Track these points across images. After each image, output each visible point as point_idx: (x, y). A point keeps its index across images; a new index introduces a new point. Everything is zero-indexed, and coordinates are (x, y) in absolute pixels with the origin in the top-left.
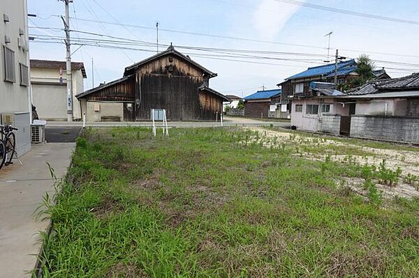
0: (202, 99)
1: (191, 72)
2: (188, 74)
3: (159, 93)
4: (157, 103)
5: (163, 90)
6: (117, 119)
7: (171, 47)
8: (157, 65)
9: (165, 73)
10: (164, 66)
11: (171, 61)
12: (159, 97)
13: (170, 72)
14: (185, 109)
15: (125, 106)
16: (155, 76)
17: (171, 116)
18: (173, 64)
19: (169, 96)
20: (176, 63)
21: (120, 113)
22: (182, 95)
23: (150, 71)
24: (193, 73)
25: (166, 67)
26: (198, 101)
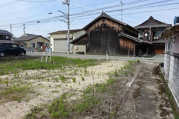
0: (121, 42)
1: (115, 26)
2: (113, 27)
5: (99, 38)
7: (103, 13)
8: (97, 25)
9: (101, 28)
10: (100, 25)
11: (103, 22)
12: (97, 41)
13: (103, 27)
14: (111, 48)
16: (96, 31)
17: (103, 52)
18: (105, 23)
20: (107, 22)
22: (109, 40)
23: (94, 28)
24: (116, 26)
25: (101, 25)
26: (119, 44)
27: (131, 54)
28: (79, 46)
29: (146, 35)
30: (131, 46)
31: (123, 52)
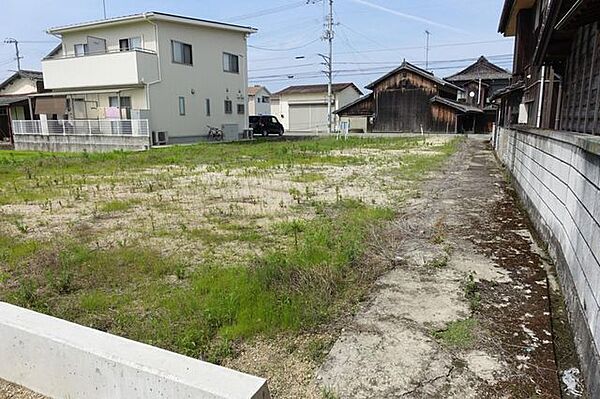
0: (435, 111)
1: (424, 84)
2: (421, 87)
3: (393, 106)
4: (391, 116)
5: (396, 103)
6: (361, 131)
7: (404, 62)
8: (392, 81)
9: (400, 88)
10: (398, 82)
11: (405, 77)
12: (393, 110)
13: (404, 86)
14: (417, 121)
15: (368, 120)
16: (390, 92)
19: (402, 109)
20: (410, 78)
21: (364, 126)
22: (414, 108)
23: (386, 87)
24: (427, 86)
25: (401, 82)
26: (431, 113)
27: (451, 130)
28: (353, 119)
29: (472, 94)
30: (451, 117)
31: (438, 127)
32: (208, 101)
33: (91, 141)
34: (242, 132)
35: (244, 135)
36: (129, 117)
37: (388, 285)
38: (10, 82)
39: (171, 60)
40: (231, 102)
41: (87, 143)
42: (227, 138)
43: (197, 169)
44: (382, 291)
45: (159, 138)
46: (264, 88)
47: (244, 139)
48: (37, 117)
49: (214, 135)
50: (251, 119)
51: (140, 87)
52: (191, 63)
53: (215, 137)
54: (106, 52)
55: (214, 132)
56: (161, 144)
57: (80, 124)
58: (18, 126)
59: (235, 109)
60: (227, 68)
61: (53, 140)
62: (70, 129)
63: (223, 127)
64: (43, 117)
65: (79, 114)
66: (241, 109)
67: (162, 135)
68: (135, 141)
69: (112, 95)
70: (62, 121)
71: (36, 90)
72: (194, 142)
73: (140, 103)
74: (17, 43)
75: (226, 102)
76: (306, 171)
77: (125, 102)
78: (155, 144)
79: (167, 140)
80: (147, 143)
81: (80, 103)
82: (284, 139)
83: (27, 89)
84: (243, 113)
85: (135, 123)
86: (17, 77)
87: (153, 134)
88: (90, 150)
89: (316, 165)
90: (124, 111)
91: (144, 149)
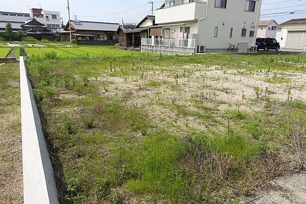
32: (232, 29)
33: (169, 49)
34: (250, 48)
35: (251, 50)
36: (187, 38)
37: (281, 188)
38: (144, 21)
39: (214, 6)
40: (246, 30)
41: (167, 50)
42: (240, 51)
43: (211, 68)
44: (272, 193)
45: (201, 49)
46: (275, 21)
47: (251, 52)
48: (150, 37)
49: (232, 49)
50: (258, 40)
51: (195, 21)
52: (225, 7)
53: (232, 50)
54: (183, 4)
55: (232, 47)
56: (201, 52)
57: (166, 40)
58: (144, 41)
59: (248, 33)
60: (247, 9)
61: (155, 48)
62: (161, 42)
63: (238, 44)
64: (153, 37)
65: (166, 36)
66: (252, 34)
67: (202, 48)
68: (188, 50)
69: (182, 26)
70: (159, 39)
71: (152, 25)
72: (219, 52)
73: (194, 30)
74: (153, 3)
75: (243, 30)
76: (278, 76)
77: (187, 30)
78: (198, 52)
79: (204, 50)
80: (193, 52)
81: (167, 30)
82: (277, 53)
83: (149, 24)
84: (253, 36)
85: (190, 41)
86: (146, 18)
87: (198, 46)
88: (163, 54)
89: (289, 72)
90: (186, 34)
91: (191, 54)
